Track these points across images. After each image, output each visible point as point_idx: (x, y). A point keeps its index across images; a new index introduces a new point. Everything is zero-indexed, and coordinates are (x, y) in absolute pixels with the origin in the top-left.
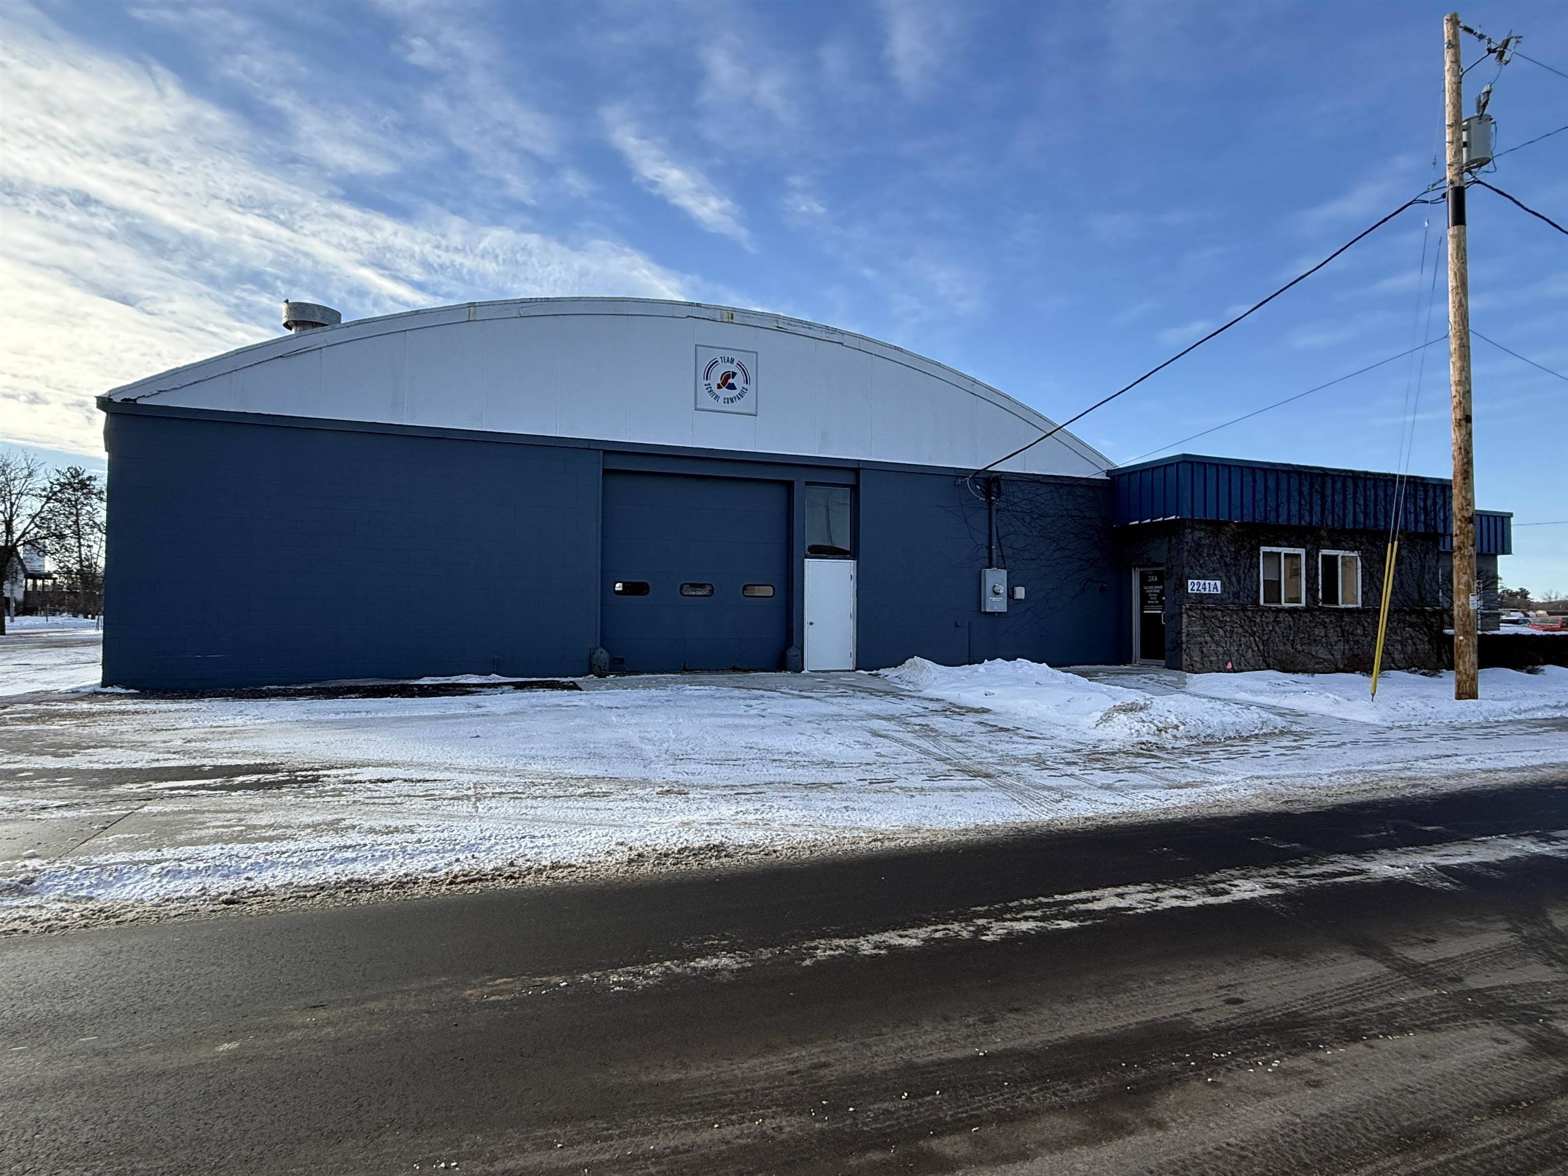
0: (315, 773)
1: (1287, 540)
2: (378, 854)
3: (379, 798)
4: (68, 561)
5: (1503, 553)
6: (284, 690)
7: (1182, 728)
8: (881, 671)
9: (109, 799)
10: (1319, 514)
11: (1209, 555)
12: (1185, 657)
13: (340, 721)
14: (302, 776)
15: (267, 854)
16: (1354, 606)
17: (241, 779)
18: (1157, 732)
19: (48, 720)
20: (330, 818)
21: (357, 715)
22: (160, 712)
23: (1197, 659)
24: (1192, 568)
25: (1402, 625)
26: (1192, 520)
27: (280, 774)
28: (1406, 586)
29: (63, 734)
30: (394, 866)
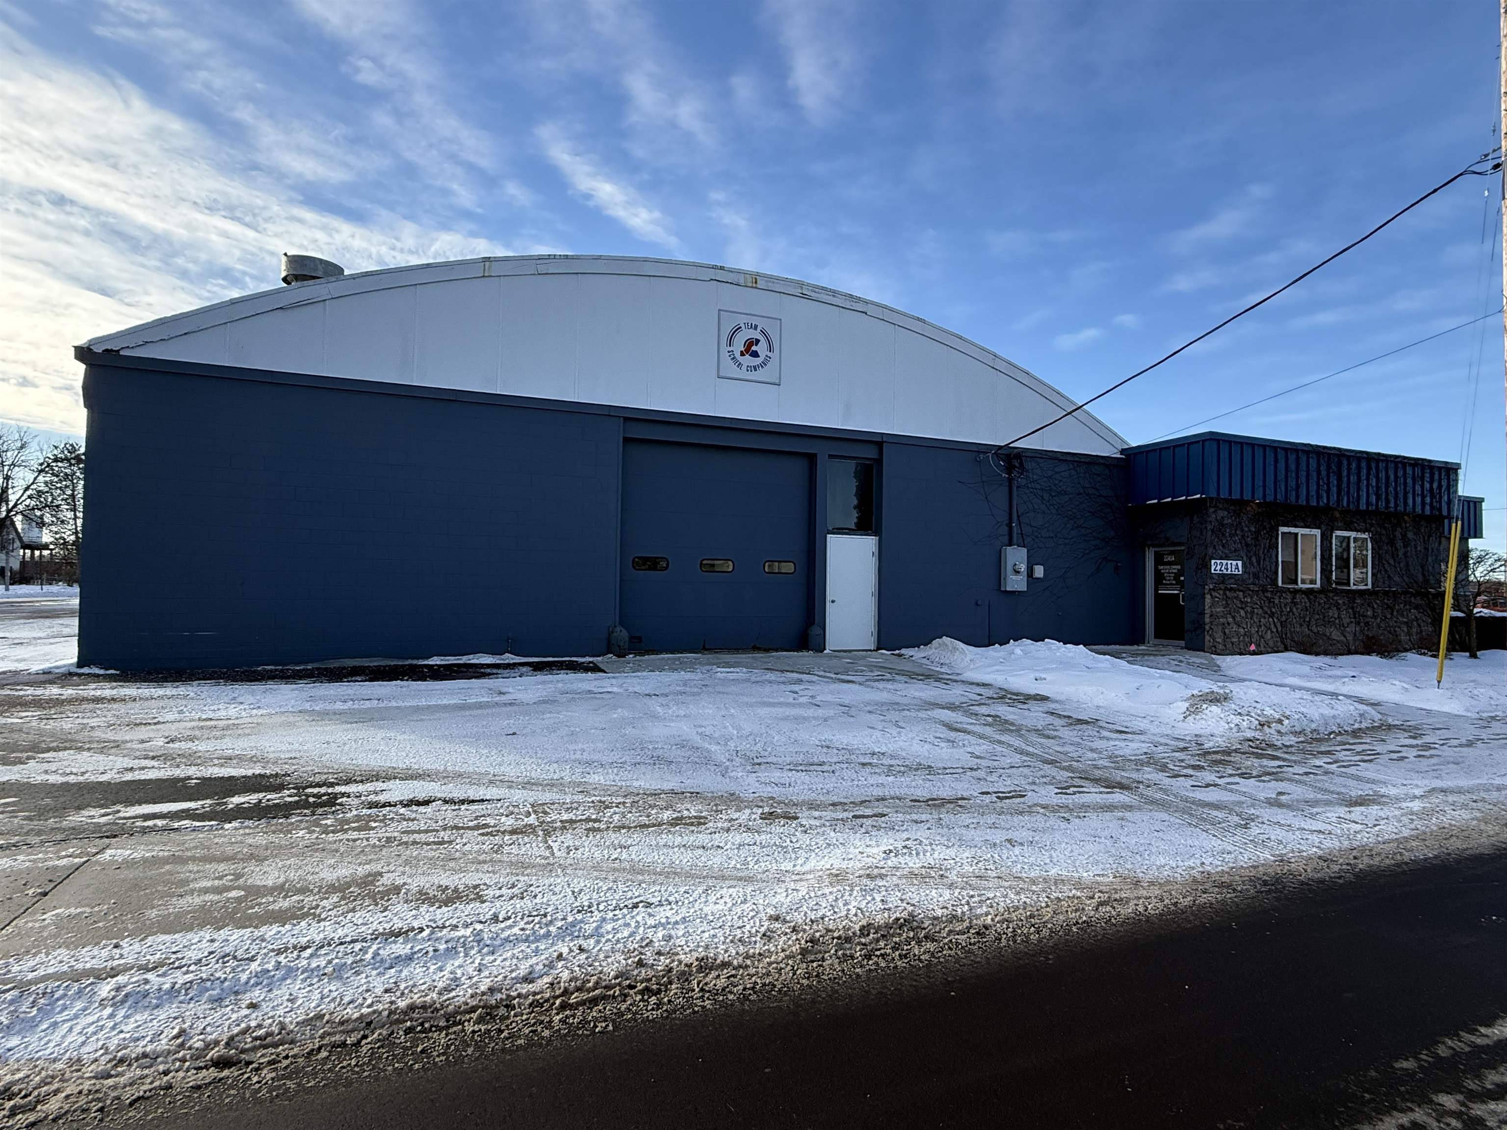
0: (330, 790)
1: (1304, 520)
2: (442, 947)
3: (419, 832)
4: (64, 533)
5: (1475, 537)
6: (282, 671)
7: (1286, 722)
8: (903, 651)
9: (59, 837)
10: (1335, 495)
11: (1231, 536)
12: (1207, 638)
13: (351, 712)
14: (314, 796)
15: (279, 952)
16: (1365, 587)
17: (236, 800)
18: (1258, 727)
19: (6, 711)
20: (361, 871)
21: (368, 704)
22: (141, 699)
23: (1220, 640)
24: (1214, 547)
25: (1408, 607)
26: (1218, 499)
27: (287, 792)
28: (1411, 568)
29: (20, 730)
30: (470, 970)
